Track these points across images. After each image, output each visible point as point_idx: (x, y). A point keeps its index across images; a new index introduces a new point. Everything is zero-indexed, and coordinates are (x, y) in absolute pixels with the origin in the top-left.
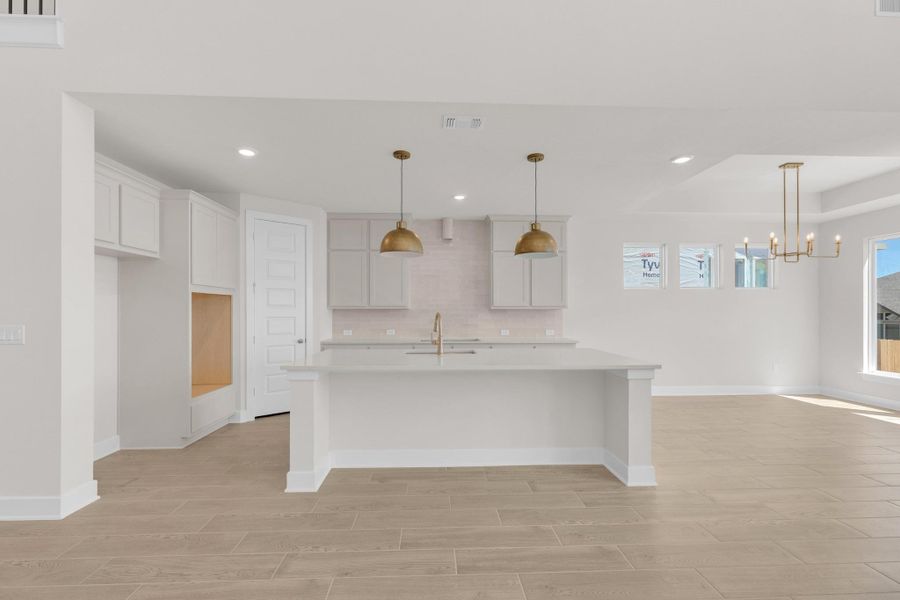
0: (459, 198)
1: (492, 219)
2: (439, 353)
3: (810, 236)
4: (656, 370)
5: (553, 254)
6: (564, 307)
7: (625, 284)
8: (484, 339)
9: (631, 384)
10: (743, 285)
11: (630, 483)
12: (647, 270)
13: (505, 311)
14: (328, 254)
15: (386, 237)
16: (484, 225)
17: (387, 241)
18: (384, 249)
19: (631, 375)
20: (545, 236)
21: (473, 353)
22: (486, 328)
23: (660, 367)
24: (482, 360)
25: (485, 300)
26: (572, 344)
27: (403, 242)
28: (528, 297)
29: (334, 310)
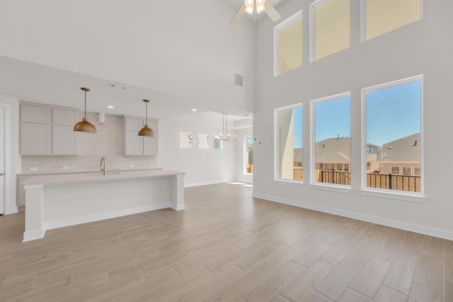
0: (110, 107)
1: (125, 116)
2: (104, 174)
3: (229, 135)
4: (185, 175)
5: (153, 136)
6: (158, 155)
7: (181, 147)
8: (121, 169)
9: (178, 179)
10: (220, 148)
11: (177, 210)
12: (190, 140)
13: (131, 156)
14: (20, 125)
15: (77, 124)
16: (121, 118)
17: (78, 126)
18: (76, 129)
19: (178, 176)
20: (150, 130)
21: (119, 173)
22: (121, 164)
23: (186, 173)
24: (123, 175)
25: (122, 152)
26: (161, 169)
27: (86, 127)
28: (142, 151)
29: (22, 156)
